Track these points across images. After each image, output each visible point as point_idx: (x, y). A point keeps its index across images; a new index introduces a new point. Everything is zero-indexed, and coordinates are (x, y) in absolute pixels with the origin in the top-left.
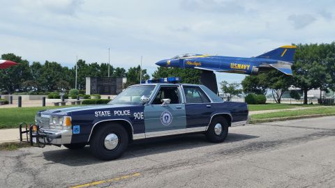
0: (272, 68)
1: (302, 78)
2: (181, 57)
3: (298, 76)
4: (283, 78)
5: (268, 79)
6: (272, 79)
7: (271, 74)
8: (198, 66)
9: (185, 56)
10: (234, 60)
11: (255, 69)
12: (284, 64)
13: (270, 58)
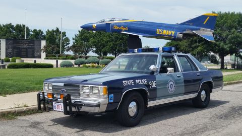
0: (195, 35)
1: (222, 44)
2: (107, 21)
3: (218, 43)
4: (203, 44)
5: (190, 46)
6: (193, 46)
7: (192, 41)
8: (125, 31)
9: (111, 21)
10: (160, 26)
11: (179, 35)
12: (206, 31)
13: (194, 25)
